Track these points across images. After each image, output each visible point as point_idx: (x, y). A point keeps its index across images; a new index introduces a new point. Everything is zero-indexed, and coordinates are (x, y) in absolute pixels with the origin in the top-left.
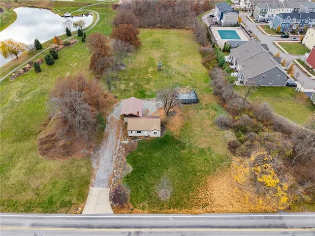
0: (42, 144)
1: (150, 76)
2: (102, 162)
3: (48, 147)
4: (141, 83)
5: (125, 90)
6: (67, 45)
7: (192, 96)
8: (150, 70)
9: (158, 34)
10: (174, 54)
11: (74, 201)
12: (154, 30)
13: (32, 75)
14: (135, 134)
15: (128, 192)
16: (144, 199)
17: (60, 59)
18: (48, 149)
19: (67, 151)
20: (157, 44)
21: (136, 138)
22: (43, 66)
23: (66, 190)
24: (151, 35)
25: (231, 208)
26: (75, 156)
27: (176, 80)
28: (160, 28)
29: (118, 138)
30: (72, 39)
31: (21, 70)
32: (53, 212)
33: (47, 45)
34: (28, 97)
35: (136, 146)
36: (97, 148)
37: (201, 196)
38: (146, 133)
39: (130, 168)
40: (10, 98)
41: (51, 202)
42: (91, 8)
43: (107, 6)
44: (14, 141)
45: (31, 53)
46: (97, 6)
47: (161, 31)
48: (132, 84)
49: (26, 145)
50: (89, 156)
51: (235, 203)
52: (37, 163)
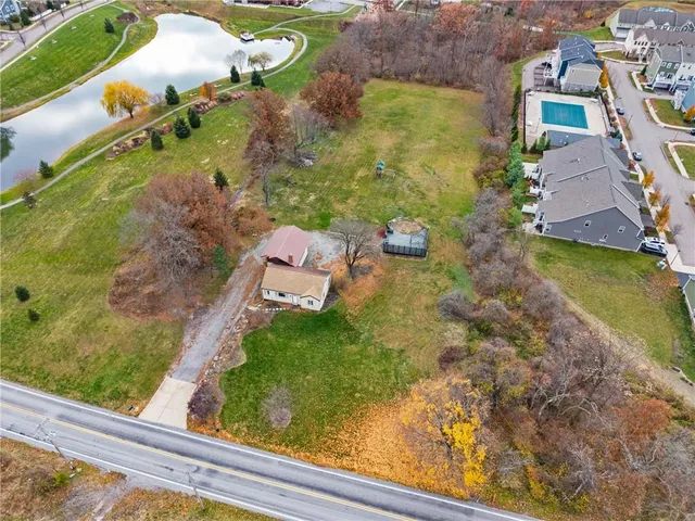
0: (118, 284)
1: (354, 186)
2: (201, 336)
4: (332, 198)
5: (296, 208)
6: (224, 100)
7: (417, 242)
8: (360, 173)
9: (410, 95)
10: (422, 146)
11: (133, 393)
12: (406, 87)
13: (146, 154)
14: (273, 296)
15: (222, 398)
16: (244, 418)
17: (203, 129)
18: (123, 296)
19: (154, 305)
20: (397, 119)
21: (275, 304)
22: (169, 139)
23: (125, 373)
24: (395, 97)
25: (386, 471)
26: (161, 317)
27: (402, 203)
28: (421, 82)
29: (244, 299)
30: (238, 89)
31: (130, 142)
32: (97, 403)
33: (189, 98)
34: (124, 196)
35: (268, 320)
36: (204, 309)
37: (344, 436)
38: (295, 300)
39: (243, 358)
40: (97, 192)
41: (98, 387)
42: (297, 27)
43: (329, 23)
44: (78, 271)
45: (157, 111)
46: (309, 23)
47: (417, 89)
48: (312, 198)
49: (92, 281)
50: (184, 321)
51: (397, 463)
52: (100, 316)
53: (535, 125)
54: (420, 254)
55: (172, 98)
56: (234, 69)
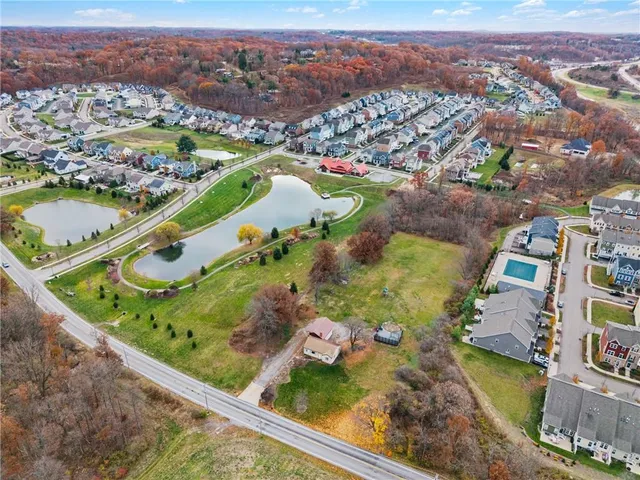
0: (234, 336)
1: (368, 299)
2: (271, 367)
3: (237, 340)
4: (353, 305)
5: (331, 308)
6: (304, 238)
7: (396, 337)
8: (374, 292)
9: (420, 246)
10: (417, 280)
11: (236, 387)
12: (420, 240)
13: (256, 268)
14: (309, 353)
15: (276, 395)
16: (284, 405)
17: (289, 255)
18: (236, 342)
19: (250, 349)
20: (406, 261)
21: (310, 357)
22: (270, 259)
23: (234, 378)
24: (410, 246)
25: (344, 437)
26: (252, 355)
27: (394, 313)
28: (431, 237)
29: (295, 352)
30: (314, 232)
31: (248, 259)
32: (220, 388)
33: (284, 235)
34: (241, 290)
35: (304, 365)
36: (274, 354)
37: (329, 420)
38: (319, 357)
39: (289, 380)
40: (228, 286)
41: (221, 381)
42: (358, 191)
43: (379, 190)
44: (215, 327)
45: (265, 241)
46: (367, 189)
47: (427, 241)
48: (342, 303)
49: (222, 333)
50: (264, 358)
51: (350, 435)
52: (224, 350)
53: (496, 275)
54: (394, 344)
55: (275, 234)
56: (313, 219)
